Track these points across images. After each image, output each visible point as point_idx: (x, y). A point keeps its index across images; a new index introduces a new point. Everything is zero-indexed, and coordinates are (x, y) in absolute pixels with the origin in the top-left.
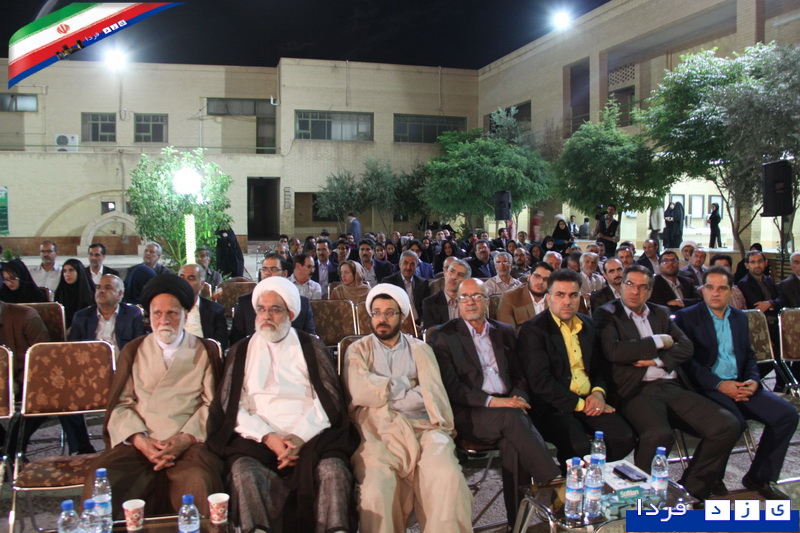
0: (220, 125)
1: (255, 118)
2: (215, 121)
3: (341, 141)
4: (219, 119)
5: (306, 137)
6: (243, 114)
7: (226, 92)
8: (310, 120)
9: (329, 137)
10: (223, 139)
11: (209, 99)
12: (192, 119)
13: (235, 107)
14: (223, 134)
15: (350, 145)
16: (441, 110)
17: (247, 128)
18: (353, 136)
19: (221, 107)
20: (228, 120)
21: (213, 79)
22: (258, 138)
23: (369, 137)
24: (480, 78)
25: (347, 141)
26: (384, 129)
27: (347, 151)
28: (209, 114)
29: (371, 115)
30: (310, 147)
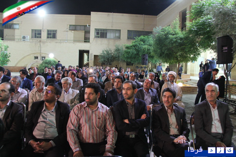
0: (73, 34)
1: (84, 31)
2: (72, 32)
3: (110, 39)
4: (73, 31)
5: (98, 37)
6: (80, 30)
7: (75, 23)
8: (100, 32)
9: (106, 37)
10: (74, 38)
11: (70, 25)
12: (64, 31)
13: (78, 28)
14: (74, 36)
15: (112, 40)
16: (144, 29)
17: (81, 34)
18: (114, 37)
19: (74, 28)
20: (76, 32)
21: (71, 19)
22: (85, 38)
23: (119, 38)
24: (157, 19)
25: (112, 39)
26: (124, 35)
27: (111, 42)
28: (70, 30)
29: (120, 30)
30: (100, 40)
